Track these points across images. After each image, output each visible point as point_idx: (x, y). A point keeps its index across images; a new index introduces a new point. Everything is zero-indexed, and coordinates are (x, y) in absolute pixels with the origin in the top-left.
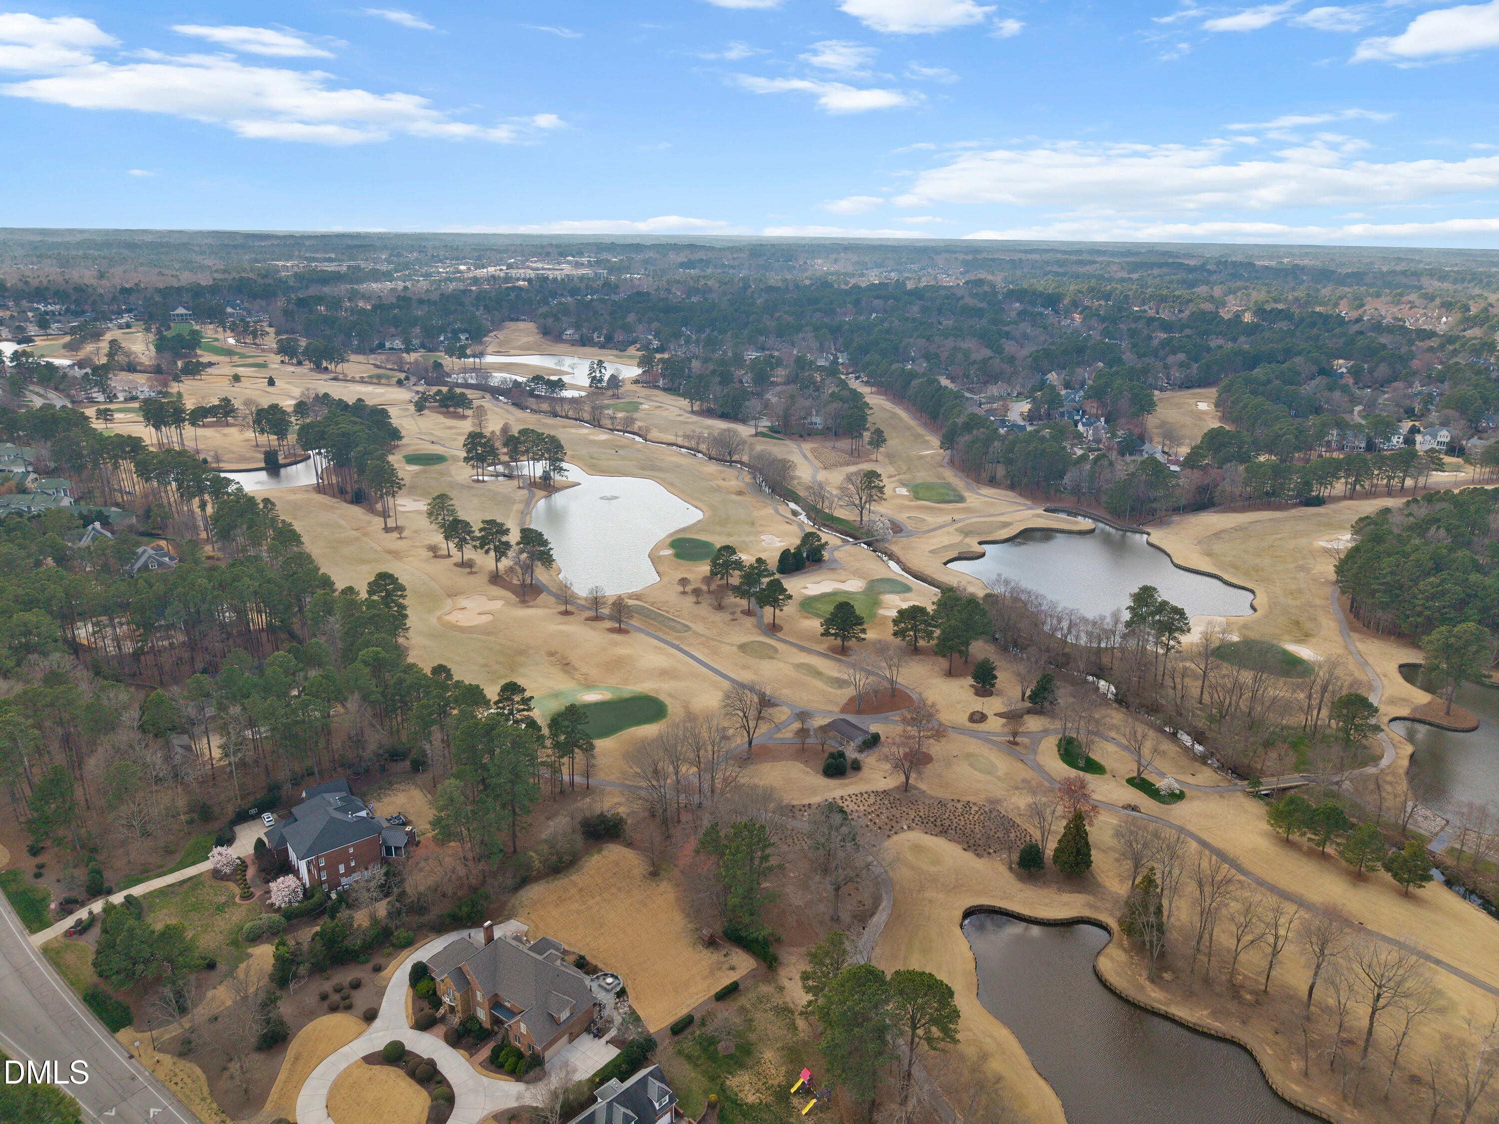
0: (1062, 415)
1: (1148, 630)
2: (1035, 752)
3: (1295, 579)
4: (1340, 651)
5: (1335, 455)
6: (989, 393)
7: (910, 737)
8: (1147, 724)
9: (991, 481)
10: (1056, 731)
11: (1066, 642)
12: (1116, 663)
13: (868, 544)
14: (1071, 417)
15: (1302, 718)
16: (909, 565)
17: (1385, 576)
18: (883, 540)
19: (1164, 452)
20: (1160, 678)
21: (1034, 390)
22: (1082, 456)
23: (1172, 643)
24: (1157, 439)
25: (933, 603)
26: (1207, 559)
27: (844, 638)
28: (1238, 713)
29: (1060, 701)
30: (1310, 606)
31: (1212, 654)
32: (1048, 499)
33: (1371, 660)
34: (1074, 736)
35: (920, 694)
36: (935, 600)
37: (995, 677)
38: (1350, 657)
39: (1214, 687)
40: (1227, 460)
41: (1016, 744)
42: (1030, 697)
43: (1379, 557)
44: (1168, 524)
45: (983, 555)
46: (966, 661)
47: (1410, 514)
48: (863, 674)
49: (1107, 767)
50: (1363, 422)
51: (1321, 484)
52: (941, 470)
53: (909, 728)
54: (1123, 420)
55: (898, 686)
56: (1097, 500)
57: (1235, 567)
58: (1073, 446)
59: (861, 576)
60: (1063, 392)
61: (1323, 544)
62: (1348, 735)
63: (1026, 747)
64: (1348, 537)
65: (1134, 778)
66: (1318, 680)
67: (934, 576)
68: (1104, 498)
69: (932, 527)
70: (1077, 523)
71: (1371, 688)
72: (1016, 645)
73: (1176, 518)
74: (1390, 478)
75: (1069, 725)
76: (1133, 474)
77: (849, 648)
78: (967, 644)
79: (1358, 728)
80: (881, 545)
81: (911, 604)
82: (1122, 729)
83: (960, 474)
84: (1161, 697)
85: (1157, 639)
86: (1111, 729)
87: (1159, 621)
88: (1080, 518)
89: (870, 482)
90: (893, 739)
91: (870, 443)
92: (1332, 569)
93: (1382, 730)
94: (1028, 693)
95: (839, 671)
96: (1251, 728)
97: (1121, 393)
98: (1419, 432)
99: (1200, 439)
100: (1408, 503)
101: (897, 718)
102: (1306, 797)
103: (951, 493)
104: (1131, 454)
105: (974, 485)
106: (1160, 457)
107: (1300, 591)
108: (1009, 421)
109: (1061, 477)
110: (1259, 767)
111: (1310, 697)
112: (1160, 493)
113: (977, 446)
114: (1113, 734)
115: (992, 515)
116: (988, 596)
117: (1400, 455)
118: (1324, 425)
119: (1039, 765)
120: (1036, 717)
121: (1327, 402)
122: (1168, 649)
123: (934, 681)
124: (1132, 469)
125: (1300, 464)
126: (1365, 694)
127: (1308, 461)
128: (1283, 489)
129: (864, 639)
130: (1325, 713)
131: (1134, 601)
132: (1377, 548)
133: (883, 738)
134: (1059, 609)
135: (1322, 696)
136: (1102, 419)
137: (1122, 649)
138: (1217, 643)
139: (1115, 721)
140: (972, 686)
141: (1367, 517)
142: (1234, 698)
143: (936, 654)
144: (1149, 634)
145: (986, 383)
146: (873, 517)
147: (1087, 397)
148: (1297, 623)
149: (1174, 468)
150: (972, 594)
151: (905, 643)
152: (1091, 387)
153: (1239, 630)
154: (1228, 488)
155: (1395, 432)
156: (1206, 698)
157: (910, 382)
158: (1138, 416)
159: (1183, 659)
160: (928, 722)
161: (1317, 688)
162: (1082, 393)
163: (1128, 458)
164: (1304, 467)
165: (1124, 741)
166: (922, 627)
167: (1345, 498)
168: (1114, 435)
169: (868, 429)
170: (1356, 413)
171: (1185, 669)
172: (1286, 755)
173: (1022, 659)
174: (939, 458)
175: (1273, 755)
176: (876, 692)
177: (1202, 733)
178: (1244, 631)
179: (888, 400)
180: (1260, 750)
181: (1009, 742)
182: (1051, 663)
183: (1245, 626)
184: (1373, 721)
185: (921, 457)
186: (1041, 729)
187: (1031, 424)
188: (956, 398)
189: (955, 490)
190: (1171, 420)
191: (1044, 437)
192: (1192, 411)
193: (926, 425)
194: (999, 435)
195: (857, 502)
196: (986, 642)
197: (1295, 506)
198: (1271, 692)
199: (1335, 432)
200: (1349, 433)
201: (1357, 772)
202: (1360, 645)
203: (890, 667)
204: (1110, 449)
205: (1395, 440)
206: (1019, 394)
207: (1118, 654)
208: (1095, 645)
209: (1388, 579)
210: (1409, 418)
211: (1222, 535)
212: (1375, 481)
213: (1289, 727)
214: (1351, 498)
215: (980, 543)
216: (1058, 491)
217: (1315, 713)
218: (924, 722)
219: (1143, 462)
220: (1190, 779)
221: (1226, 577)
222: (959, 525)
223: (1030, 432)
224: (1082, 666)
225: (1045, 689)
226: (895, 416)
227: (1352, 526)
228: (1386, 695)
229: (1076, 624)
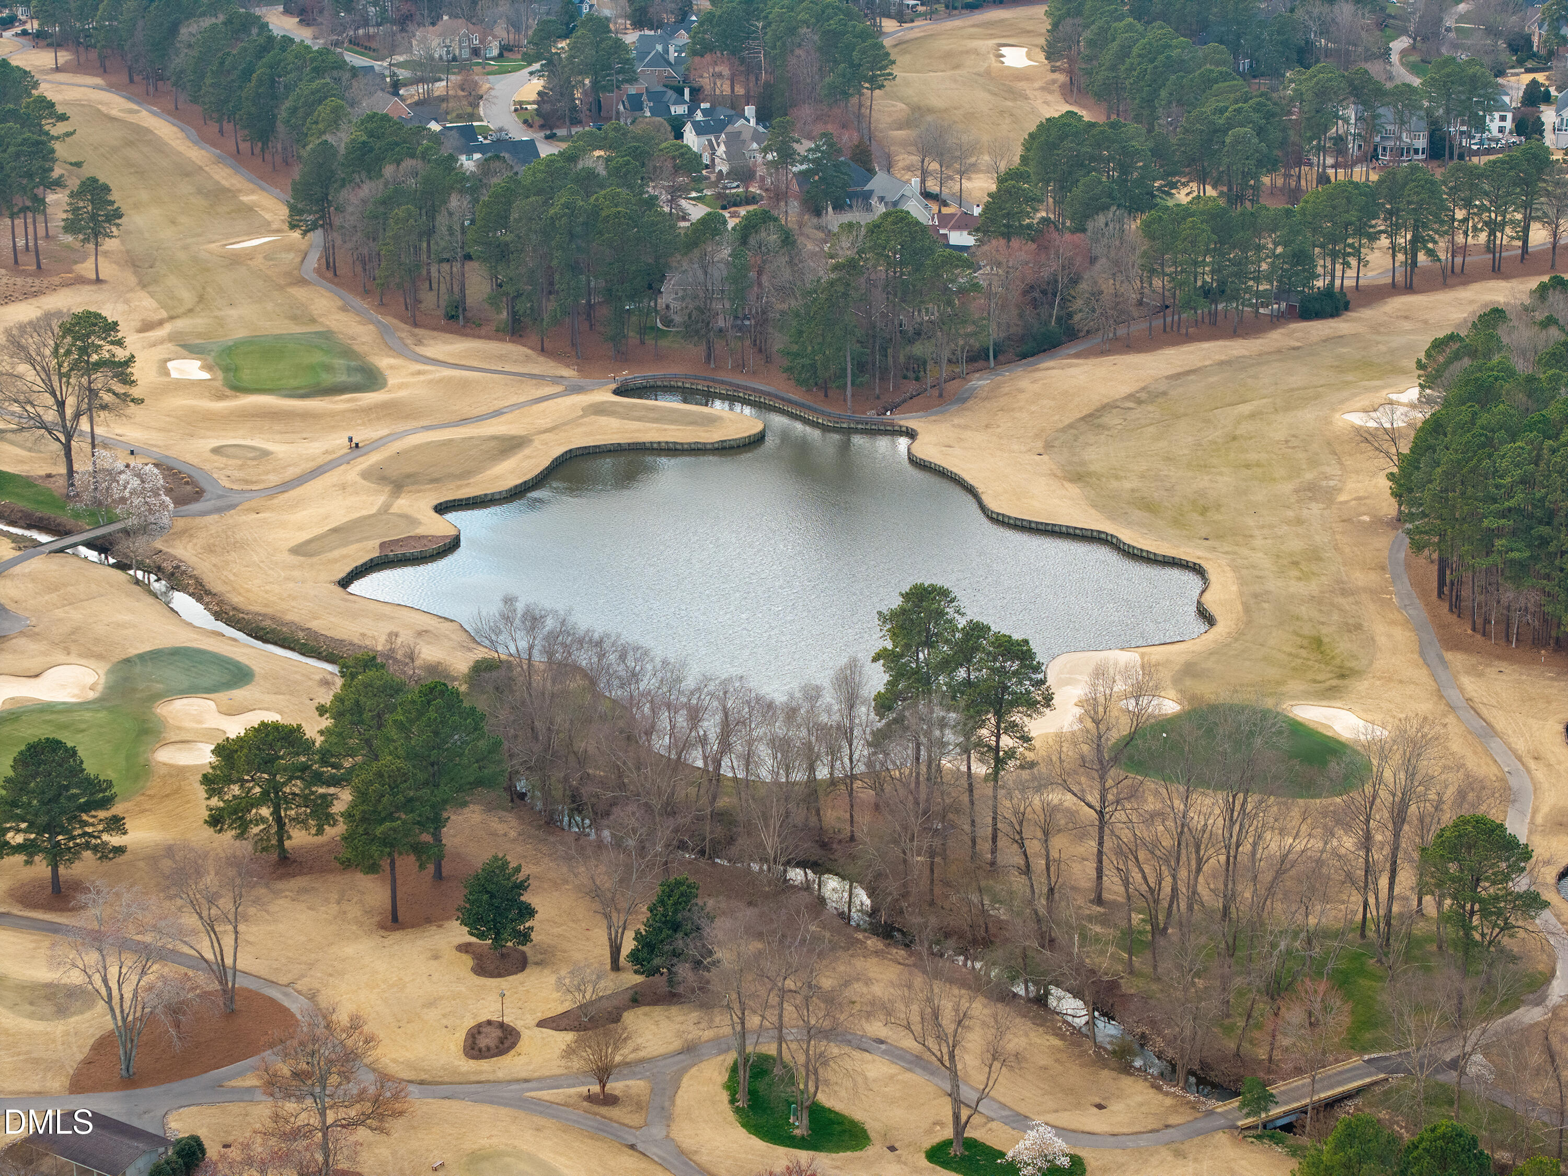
0: (635, 104)
1: (939, 712)
2: (666, 1116)
3: (1299, 521)
4: (1425, 707)
5: (1359, 173)
6: (417, 52)
7: (296, 1134)
8: (963, 984)
9: (452, 318)
10: (719, 1045)
11: (717, 778)
12: (864, 820)
13: (102, 546)
14: (661, 109)
15: (1356, 899)
16: (236, 599)
17: (1510, 496)
18: (144, 529)
19: (927, 195)
20: (984, 847)
21: (546, 35)
22: (704, 221)
23: (1007, 741)
24: (904, 159)
25: (322, 710)
26: (1074, 490)
27: (56, 855)
28: (1198, 915)
29: (719, 955)
30: (1344, 593)
31: (1115, 760)
32: (622, 357)
33: (1500, 721)
34: (771, 1049)
35: (312, 996)
36: (326, 698)
37: (528, 912)
38: (1450, 719)
39: (1128, 853)
40: (1092, 207)
41: (610, 1100)
42: (634, 956)
43: (1489, 443)
44: (962, 399)
45: (453, 545)
46: (438, 875)
47: (1550, 321)
48: (129, 959)
49: (872, 1126)
50: (1416, 82)
51: (1334, 255)
52: (300, 293)
53: (291, 1106)
54: (806, 111)
55: (241, 982)
56: (761, 350)
57: (1149, 506)
58: (676, 193)
59: (92, 651)
60: (631, 37)
61: (1357, 419)
62: (1467, 928)
63: (639, 1106)
64: (1413, 394)
65: (947, 1144)
66: (1383, 794)
67: (315, 625)
68: (779, 341)
69: (291, 472)
70: (711, 421)
71: (1508, 796)
72: (577, 805)
73: (980, 382)
74: (1493, 228)
75: (754, 1021)
76: (851, 266)
77: (77, 886)
78: (437, 823)
79: (1490, 908)
80: (139, 546)
81: (254, 719)
82: (900, 1006)
83: (357, 302)
84: (995, 899)
85: (967, 736)
86: (869, 1015)
87: (968, 682)
88: (719, 407)
89: (84, 351)
90: (246, 1146)
91: (71, 227)
92: (1385, 484)
93: (1546, 905)
94: (628, 945)
95: (54, 962)
96: (1232, 950)
97: (792, 31)
98: (1547, 98)
99: (1018, 151)
100: (1543, 289)
101: (251, 1081)
102: (1383, 1115)
103: (339, 362)
104: (839, 207)
105: (404, 331)
106: (917, 209)
107: (1315, 555)
108: (485, 131)
109: (653, 288)
110: (1263, 1054)
111: (1367, 842)
112: (930, 313)
113: (400, 212)
114: (876, 1028)
115: (465, 421)
116: (482, 668)
117: (1511, 164)
118: (1322, 93)
119: (682, 1153)
120: (658, 1012)
121: (1324, 32)
122: (999, 760)
123: (350, 950)
124: (846, 249)
125: (1275, 205)
126: (1495, 815)
127: (1294, 194)
128: (1242, 275)
129: (120, 850)
130: (1406, 878)
131: (894, 635)
132: (1484, 418)
133: (212, 1151)
134: (690, 683)
135: (1397, 835)
136: (750, 111)
137: (877, 778)
138: (1121, 728)
139: (877, 990)
140: (464, 948)
141: (1452, 338)
142: (1183, 874)
143: (347, 865)
144: (943, 724)
145: (404, 21)
146: (105, 458)
147: (700, 49)
148: (1317, 643)
149: (960, 238)
150: (433, 669)
151: (245, 847)
152: (708, 19)
153: (1177, 681)
154: (1107, 287)
155: (1493, 103)
156: (1113, 887)
157: (174, 29)
158: (846, 95)
159: (1041, 785)
160: (346, 1076)
161: (1381, 814)
162: (683, 37)
163: (833, 220)
164: (1288, 213)
165: (909, 1043)
166: (296, 787)
167: (1393, 289)
168: (787, 156)
169: (58, 184)
170: (1395, 58)
171: (1051, 811)
172: (1326, 1009)
173: (600, 845)
174: (290, 258)
175: (1294, 1015)
176: (175, 1010)
177: (1113, 986)
178: (1188, 682)
179: (112, 87)
180: (1263, 1007)
181: (590, 1098)
182: (682, 846)
183: (1190, 670)
184: (1521, 884)
185: (236, 260)
186: (677, 1045)
187: (551, 137)
188: (318, 72)
189: (347, 353)
190: (936, 102)
191: (590, 175)
192: (988, 73)
193: (237, 158)
194: (463, 177)
195: (50, 416)
196: (490, 808)
197: (1278, 320)
198: (1274, 844)
199: (1351, 113)
200: (1386, 113)
201: (1498, 1024)
202: (1470, 684)
203: (211, 927)
204: (779, 196)
205: (1494, 124)
206: (505, 49)
207: (865, 794)
208: (799, 776)
209: (1518, 499)
210: (1520, 63)
211: (1107, 419)
212: (1460, 239)
213: (1325, 934)
214: (1409, 288)
215: (442, 509)
216: (646, 330)
217: (1384, 882)
218: (334, 1079)
219: (874, 228)
220: (1093, 1121)
221: (1127, 536)
222: (374, 458)
223: (551, 160)
224: (771, 842)
225: (676, 927)
226: (140, 135)
227: (1420, 365)
228: (1545, 809)
229: (741, 722)
